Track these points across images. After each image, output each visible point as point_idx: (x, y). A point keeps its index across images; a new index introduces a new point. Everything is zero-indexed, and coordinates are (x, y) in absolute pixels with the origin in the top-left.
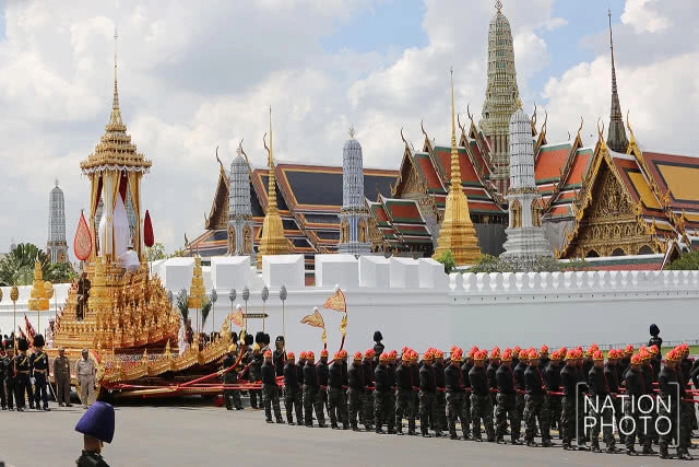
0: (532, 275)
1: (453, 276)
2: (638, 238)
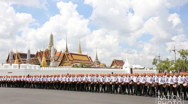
0: (53, 68)
1: (42, 68)
2: (69, 64)
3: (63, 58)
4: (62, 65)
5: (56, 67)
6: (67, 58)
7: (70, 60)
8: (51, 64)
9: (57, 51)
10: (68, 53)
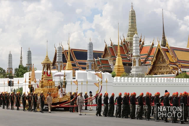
0: (137, 78)
1: (115, 78)
2: (168, 70)
3: (157, 57)
4: (156, 71)
5: (142, 76)
6: (165, 58)
7: (171, 63)
8: (133, 70)
9: (143, 44)
10: (166, 48)
